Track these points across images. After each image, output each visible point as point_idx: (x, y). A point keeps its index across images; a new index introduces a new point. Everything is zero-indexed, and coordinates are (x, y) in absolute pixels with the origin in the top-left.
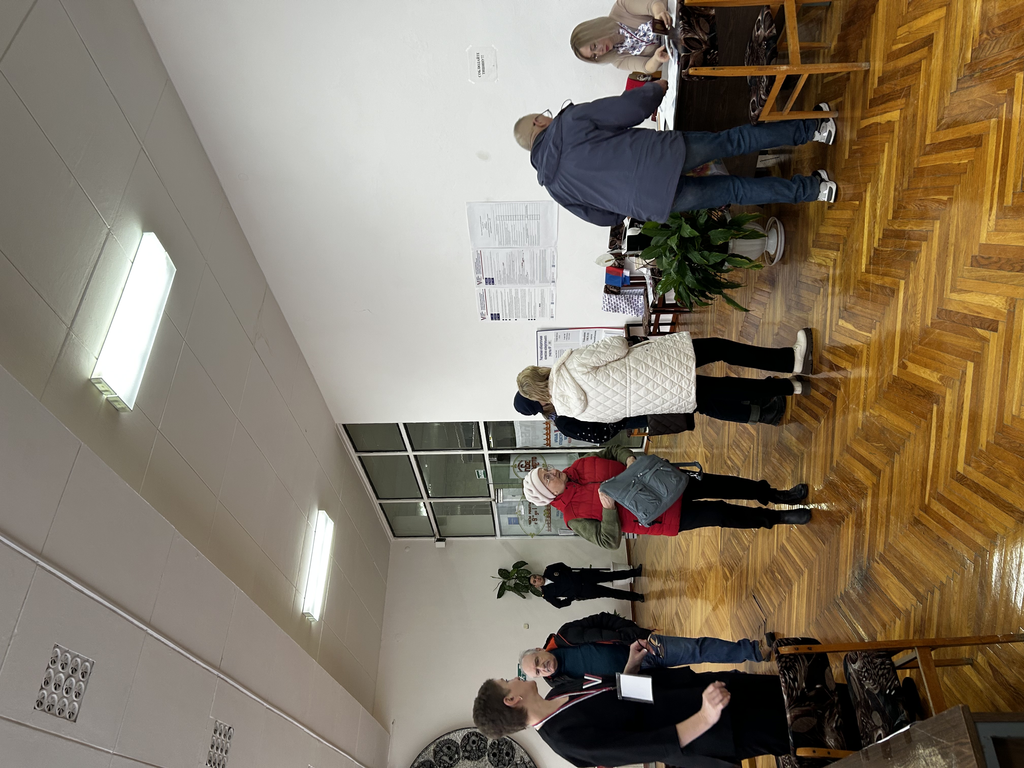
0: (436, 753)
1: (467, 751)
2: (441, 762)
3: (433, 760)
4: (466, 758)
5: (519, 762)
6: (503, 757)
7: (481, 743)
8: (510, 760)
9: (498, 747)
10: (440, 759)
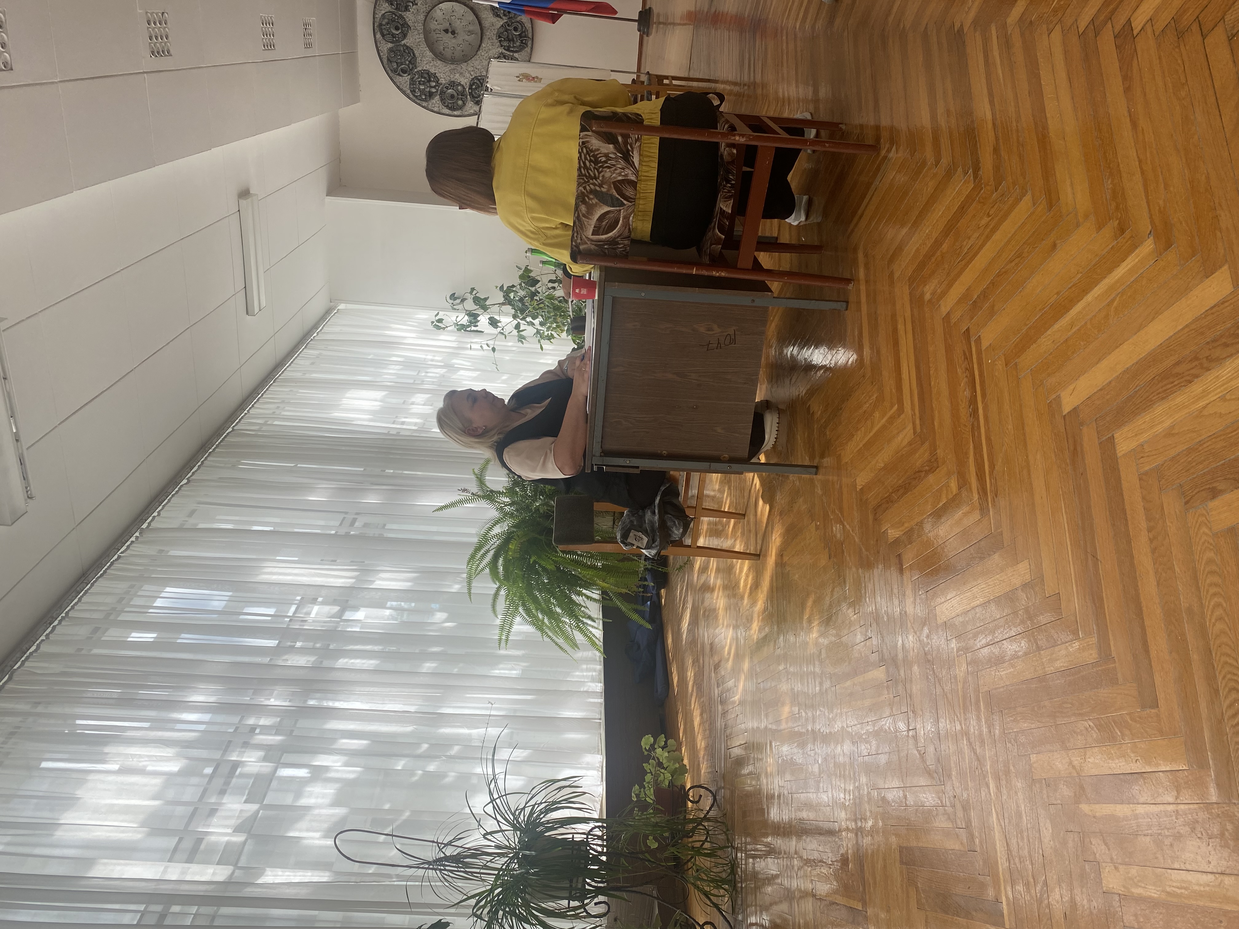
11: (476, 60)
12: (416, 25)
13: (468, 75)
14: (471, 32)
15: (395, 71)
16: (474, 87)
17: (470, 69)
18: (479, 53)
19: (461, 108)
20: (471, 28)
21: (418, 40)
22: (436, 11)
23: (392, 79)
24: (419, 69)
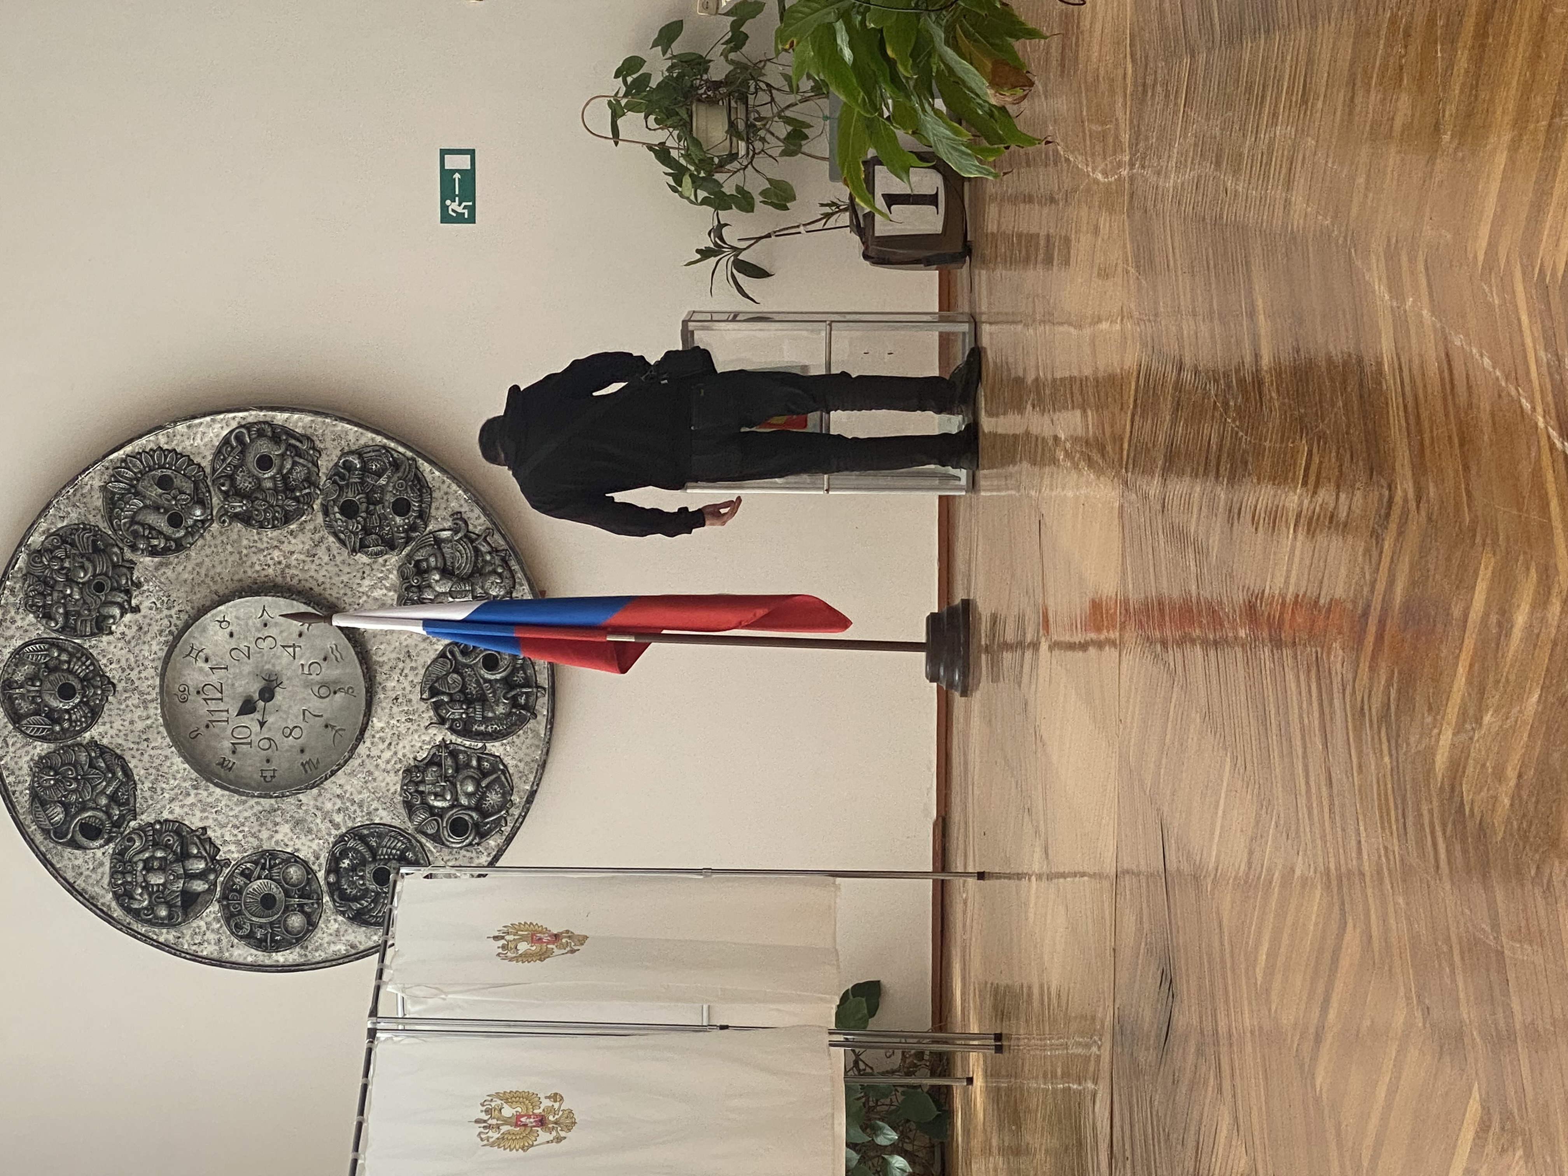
0: (112, 502)
1: (240, 494)
2: (135, 534)
3: (103, 525)
4: (236, 517)
5: (446, 534)
6: (383, 518)
7: (295, 464)
8: (413, 528)
9: (362, 483)
10: (133, 522)
11: (352, 774)
12: (134, 675)
13: (324, 826)
14: (330, 688)
15: (57, 833)
16: (346, 863)
17: (328, 806)
18: (362, 749)
19: (298, 939)
20: (331, 672)
21: (140, 725)
22: (204, 630)
23: (46, 862)
24: (146, 818)
